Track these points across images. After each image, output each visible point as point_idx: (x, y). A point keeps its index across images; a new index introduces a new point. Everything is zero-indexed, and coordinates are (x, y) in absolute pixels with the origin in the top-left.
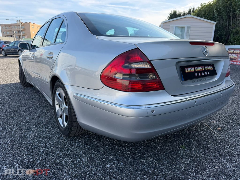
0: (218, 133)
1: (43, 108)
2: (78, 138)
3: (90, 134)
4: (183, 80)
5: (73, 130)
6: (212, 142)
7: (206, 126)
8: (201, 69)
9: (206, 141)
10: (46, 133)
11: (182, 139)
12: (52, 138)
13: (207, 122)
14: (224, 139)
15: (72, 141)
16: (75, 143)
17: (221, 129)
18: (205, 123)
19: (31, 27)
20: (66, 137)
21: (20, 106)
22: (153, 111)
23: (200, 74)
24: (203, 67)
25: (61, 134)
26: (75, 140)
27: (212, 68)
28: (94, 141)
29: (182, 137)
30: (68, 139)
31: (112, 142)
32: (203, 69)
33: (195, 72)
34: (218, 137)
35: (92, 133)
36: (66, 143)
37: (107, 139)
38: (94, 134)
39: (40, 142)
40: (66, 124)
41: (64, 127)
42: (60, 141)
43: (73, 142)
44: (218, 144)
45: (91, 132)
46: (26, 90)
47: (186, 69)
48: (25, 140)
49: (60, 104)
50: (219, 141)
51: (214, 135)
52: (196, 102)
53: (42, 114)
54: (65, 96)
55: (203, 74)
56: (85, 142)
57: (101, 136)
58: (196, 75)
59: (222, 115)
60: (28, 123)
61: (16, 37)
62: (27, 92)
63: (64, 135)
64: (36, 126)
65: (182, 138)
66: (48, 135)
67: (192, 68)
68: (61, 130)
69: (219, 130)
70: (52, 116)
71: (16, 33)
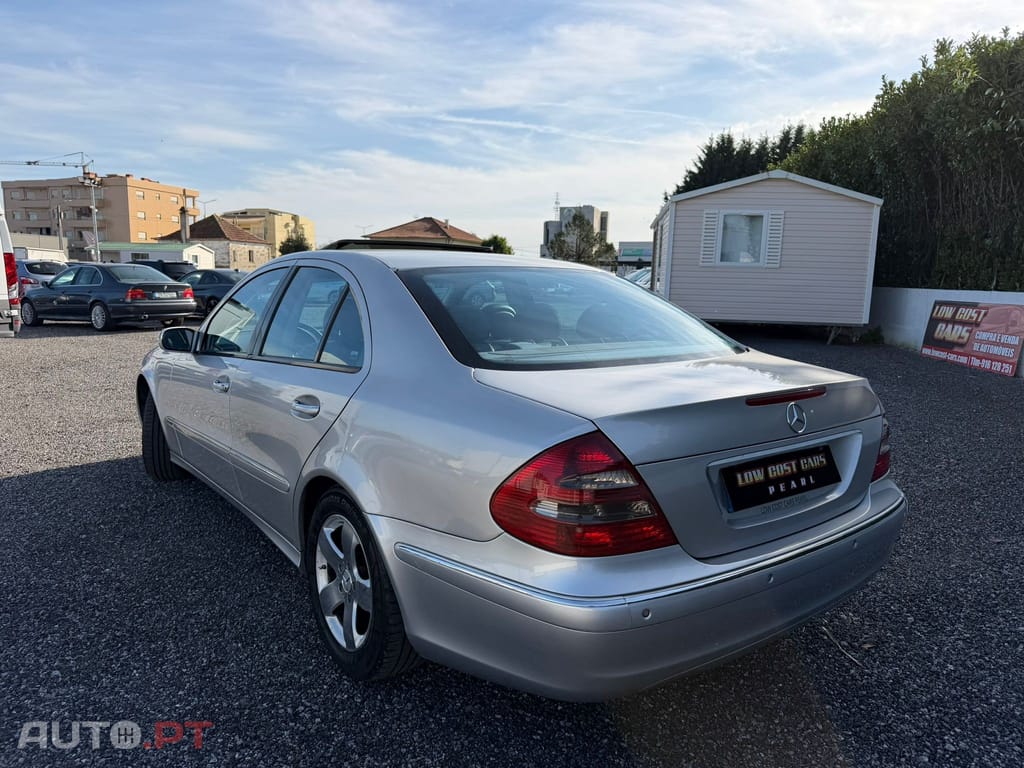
0: (861, 662)
1: (251, 570)
2: (395, 687)
3: (436, 670)
4: (731, 510)
5: (385, 660)
6: (841, 693)
7: (826, 638)
8: (786, 471)
9: (822, 693)
10: (284, 669)
11: (743, 685)
12: (311, 686)
13: (831, 621)
14: (880, 684)
15: (379, 697)
16: (390, 702)
17: (876, 648)
18: (822, 625)
19: (134, 195)
20: (357, 683)
21: (162, 561)
22: (645, 613)
23: (782, 488)
24: (793, 463)
25: (336, 672)
26: (389, 693)
27: (824, 460)
28: (453, 698)
29: (744, 678)
30: (365, 691)
31: (511, 699)
32: (795, 470)
33: (768, 481)
34: (862, 675)
35: (441, 667)
36: (360, 703)
37: (493, 689)
38: (449, 672)
39: (271, 701)
40: (359, 639)
41: (350, 650)
42: (339, 696)
43: (381, 701)
44: (857, 701)
45: (437, 664)
46: (169, 495)
47: (739, 476)
48: (220, 695)
49: (338, 570)
50: (865, 693)
51: (848, 671)
52: (771, 575)
53: (251, 595)
54: (358, 546)
55: (794, 484)
56: (422, 700)
57: (474, 679)
58: (771, 492)
59: (884, 593)
60: (211, 633)
61: (65, 235)
62: (175, 504)
63: (348, 676)
64: (242, 641)
65: (742, 681)
66: (292, 677)
67: (758, 471)
68: (336, 659)
69: (868, 651)
70: (289, 602)
71: (67, 217)
